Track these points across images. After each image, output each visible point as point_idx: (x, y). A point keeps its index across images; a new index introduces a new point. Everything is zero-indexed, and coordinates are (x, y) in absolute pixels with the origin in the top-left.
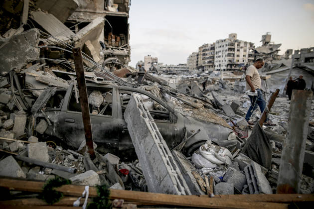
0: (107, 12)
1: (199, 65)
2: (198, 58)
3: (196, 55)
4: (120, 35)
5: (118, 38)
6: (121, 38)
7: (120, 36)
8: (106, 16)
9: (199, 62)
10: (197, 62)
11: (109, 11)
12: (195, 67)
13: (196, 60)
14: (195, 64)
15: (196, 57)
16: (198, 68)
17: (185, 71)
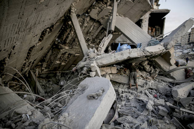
0: (153, 10)
1: (190, 42)
2: (190, 36)
3: (188, 34)
4: (156, 26)
5: (154, 29)
6: (156, 29)
7: (155, 28)
8: (151, 13)
9: (190, 40)
10: (189, 39)
11: (153, 9)
12: (187, 43)
13: (188, 38)
14: (187, 41)
15: (188, 36)
16: (190, 44)
17: (178, 45)
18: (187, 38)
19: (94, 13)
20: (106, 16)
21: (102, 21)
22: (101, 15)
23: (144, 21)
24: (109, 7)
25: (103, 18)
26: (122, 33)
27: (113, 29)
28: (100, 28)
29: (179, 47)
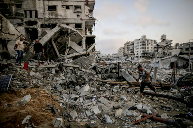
1: (125, 54)
2: (124, 50)
3: (123, 48)
8: (86, 37)
10: (124, 52)
11: (87, 35)
12: (123, 55)
14: (123, 53)
15: (123, 50)
16: (125, 56)
17: (117, 58)
18: (123, 52)
19: (59, 40)
20: (65, 41)
21: (62, 43)
22: (62, 41)
23: (83, 42)
24: (66, 38)
25: (63, 42)
26: (72, 48)
27: (69, 47)
28: (61, 46)
29: (117, 59)
